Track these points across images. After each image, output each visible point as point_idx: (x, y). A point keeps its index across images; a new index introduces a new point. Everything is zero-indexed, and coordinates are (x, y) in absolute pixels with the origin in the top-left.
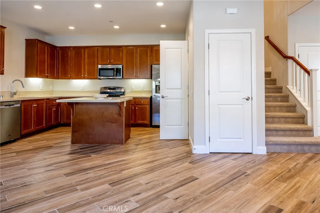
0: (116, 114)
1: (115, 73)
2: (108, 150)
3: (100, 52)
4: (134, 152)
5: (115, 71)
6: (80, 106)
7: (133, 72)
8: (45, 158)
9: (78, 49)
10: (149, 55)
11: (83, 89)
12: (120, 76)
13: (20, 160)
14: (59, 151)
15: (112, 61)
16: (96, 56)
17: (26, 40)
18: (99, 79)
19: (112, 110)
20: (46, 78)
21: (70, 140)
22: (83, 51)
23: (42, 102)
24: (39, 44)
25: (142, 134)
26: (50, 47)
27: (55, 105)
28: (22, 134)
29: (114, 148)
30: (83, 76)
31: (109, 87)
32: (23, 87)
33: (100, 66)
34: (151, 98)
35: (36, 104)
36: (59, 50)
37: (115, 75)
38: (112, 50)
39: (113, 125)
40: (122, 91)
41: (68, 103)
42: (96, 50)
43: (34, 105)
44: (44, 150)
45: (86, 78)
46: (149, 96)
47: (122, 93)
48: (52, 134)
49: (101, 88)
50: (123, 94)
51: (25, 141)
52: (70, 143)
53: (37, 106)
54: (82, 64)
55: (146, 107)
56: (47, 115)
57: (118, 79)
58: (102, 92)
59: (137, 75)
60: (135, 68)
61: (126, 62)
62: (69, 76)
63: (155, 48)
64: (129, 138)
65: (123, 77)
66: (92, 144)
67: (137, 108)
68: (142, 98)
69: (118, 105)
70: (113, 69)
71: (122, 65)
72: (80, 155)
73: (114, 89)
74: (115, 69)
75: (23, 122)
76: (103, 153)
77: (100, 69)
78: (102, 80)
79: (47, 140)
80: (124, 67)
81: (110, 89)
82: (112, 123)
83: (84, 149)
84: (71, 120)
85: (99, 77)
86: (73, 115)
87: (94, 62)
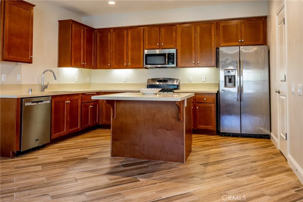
0: (173, 117)
1: (167, 59)
2: (162, 172)
3: (146, 34)
4: (203, 179)
5: (167, 57)
6: (122, 105)
7: (191, 58)
8: (76, 178)
9: (120, 31)
10: (213, 34)
11: (126, 82)
12: (174, 64)
13: (44, 178)
14: (95, 168)
15: (163, 44)
16: (142, 38)
17: (59, 21)
18: (146, 68)
19: (167, 112)
20: (82, 68)
21: (109, 149)
22: (125, 32)
23: (76, 97)
24: (73, 26)
25: (207, 146)
26: (87, 30)
27: (93, 102)
28: (53, 137)
29: (170, 168)
30: (125, 64)
31: (158, 78)
32: (55, 79)
33: (146, 52)
34: (218, 94)
35: (70, 100)
36: (98, 33)
37: (167, 63)
38: (163, 30)
39: (169, 132)
40: (174, 84)
41: (107, 100)
42: (142, 31)
43: (67, 102)
44: (77, 164)
45: (129, 67)
46: (215, 91)
47: (176, 87)
48: (88, 139)
49: (148, 80)
50: (178, 87)
51: (55, 148)
52: (109, 155)
53: (70, 103)
54: (124, 49)
55: (211, 107)
56: (83, 114)
57: (170, 67)
58: (150, 85)
59: (196, 62)
60: (193, 52)
61: (182, 45)
62: (109, 65)
63: (222, 24)
64: (190, 151)
65: (177, 65)
66: (139, 158)
67: (197, 108)
68: (204, 94)
69: (177, 105)
70: (164, 55)
71: (175, 49)
72: (123, 177)
73: (165, 81)
74: (167, 55)
75: (54, 122)
76: (156, 176)
77: (147, 55)
78: (150, 69)
79: (82, 147)
80: (179, 51)
81: (160, 81)
82: (167, 130)
83: (129, 166)
84: (111, 121)
85: (145, 66)
86: (113, 117)
87: (140, 46)
